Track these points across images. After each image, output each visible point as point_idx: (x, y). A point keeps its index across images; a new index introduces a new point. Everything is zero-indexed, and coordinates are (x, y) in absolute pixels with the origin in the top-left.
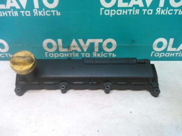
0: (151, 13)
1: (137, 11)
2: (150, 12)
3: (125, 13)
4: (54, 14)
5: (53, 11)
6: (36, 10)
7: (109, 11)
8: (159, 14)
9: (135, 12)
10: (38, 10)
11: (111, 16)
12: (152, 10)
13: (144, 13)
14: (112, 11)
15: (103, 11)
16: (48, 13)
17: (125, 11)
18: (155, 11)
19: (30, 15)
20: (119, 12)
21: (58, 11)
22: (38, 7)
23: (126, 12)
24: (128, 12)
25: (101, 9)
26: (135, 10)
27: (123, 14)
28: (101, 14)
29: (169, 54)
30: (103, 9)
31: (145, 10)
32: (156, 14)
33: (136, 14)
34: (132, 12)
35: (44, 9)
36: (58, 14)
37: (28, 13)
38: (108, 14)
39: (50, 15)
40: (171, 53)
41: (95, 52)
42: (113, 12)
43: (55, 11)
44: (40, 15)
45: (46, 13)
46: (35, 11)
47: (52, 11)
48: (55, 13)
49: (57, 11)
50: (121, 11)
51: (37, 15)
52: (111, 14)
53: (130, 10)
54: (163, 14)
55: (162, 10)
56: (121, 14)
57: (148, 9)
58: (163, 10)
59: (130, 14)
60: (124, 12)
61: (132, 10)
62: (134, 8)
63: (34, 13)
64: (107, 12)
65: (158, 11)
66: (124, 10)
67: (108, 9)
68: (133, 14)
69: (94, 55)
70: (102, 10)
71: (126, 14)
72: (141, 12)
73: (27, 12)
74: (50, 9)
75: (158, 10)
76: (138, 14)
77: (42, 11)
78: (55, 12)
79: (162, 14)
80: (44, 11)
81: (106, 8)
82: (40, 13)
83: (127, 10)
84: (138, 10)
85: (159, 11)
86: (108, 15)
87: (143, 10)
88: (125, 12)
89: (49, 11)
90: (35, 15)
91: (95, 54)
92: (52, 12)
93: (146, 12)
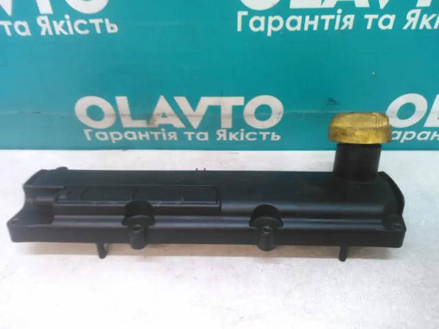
0: (390, 26)
1: (349, 20)
2: (386, 22)
3: (311, 27)
4: (98, 30)
5: (96, 22)
6: (46, 18)
7: (262, 19)
8: (413, 27)
9: (341, 24)
10: (51, 17)
11: (269, 34)
12: (392, 18)
13: (369, 27)
14: (271, 19)
15: (246, 20)
16: (81, 27)
17: (312, 19)
18: (401, 20)
19: (28, 33)
20: (294, 23)
21: (111, 22)
22: (50, 11)
23: (315, 23)
24: (322, 22)
25: (241, 14)
26: (343, 15)
27: (306, 28)
28: (239, 29)
29: (428, 133)
30: (246, 13)
31: (370, 17)
32: (405, 27)
33: (343, 28)
34: (332, 22)
35: (67, 17)
36: (112, 28)
37: (22, 28)
38: (262, 28)
39: (87, 32)
40: (435, 133)
41: (224, 129)
42: (276, 23)
43: (101, 21)
44: (58, 33)
45: (74, 28)
46: (43, 22)
47: (91, 21)
48: (103, 26)
49: (107, 21)
50: (299, 19)
51: (51, 33)
52: (271, 28)
53: (327, 18)
54: (425, 26)
55: (425, 16)
56: (298, 28)
57: (381, 13)
58: (427, 17)
59: (326, 28)
60: (308, 22)
61: (332, 17)
62: (340, 11)
63: (40, 28)
64: (257, 24)
65: (412, 19)
66: (307, 18)
67: (260, 16)
68: (337, 27)
69: (221, 136)
70: (243, 17)
71: (315, 28)
72: (360, 22)
73: (18, 23)
74: (87, 17)
75: (413, 15)
76: (350, 28)
77: (62, 23)
78: (100, 24)
79: (421, 27)
80: (69, 23)
81: (253, 13)
82: (59, 28)
83: (317, 18)
84: (352, 17)
85: (415, 20)
86: (259, 32)
87: (366, 16)
88: (311, 23)
89: (85, 22)
90: (43, 33)
91: (222, 133)
92: (93, 25)
93: (375, 22)
